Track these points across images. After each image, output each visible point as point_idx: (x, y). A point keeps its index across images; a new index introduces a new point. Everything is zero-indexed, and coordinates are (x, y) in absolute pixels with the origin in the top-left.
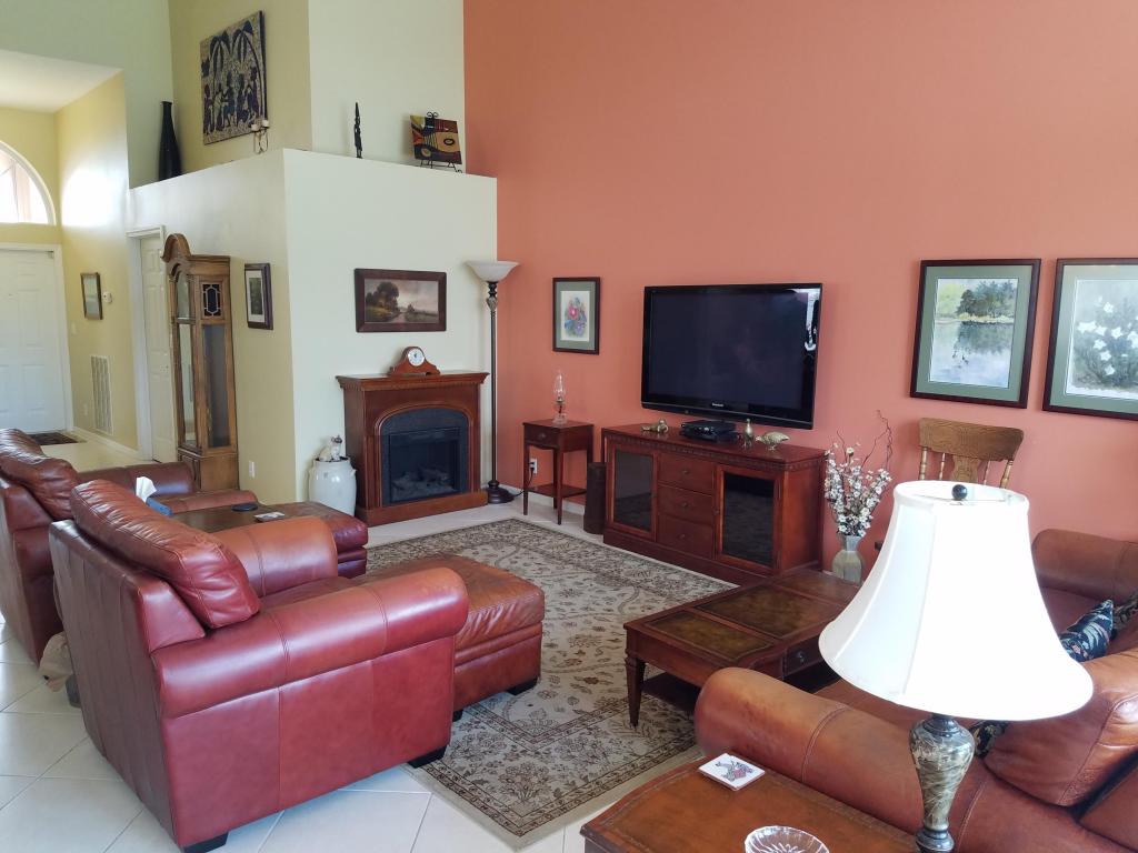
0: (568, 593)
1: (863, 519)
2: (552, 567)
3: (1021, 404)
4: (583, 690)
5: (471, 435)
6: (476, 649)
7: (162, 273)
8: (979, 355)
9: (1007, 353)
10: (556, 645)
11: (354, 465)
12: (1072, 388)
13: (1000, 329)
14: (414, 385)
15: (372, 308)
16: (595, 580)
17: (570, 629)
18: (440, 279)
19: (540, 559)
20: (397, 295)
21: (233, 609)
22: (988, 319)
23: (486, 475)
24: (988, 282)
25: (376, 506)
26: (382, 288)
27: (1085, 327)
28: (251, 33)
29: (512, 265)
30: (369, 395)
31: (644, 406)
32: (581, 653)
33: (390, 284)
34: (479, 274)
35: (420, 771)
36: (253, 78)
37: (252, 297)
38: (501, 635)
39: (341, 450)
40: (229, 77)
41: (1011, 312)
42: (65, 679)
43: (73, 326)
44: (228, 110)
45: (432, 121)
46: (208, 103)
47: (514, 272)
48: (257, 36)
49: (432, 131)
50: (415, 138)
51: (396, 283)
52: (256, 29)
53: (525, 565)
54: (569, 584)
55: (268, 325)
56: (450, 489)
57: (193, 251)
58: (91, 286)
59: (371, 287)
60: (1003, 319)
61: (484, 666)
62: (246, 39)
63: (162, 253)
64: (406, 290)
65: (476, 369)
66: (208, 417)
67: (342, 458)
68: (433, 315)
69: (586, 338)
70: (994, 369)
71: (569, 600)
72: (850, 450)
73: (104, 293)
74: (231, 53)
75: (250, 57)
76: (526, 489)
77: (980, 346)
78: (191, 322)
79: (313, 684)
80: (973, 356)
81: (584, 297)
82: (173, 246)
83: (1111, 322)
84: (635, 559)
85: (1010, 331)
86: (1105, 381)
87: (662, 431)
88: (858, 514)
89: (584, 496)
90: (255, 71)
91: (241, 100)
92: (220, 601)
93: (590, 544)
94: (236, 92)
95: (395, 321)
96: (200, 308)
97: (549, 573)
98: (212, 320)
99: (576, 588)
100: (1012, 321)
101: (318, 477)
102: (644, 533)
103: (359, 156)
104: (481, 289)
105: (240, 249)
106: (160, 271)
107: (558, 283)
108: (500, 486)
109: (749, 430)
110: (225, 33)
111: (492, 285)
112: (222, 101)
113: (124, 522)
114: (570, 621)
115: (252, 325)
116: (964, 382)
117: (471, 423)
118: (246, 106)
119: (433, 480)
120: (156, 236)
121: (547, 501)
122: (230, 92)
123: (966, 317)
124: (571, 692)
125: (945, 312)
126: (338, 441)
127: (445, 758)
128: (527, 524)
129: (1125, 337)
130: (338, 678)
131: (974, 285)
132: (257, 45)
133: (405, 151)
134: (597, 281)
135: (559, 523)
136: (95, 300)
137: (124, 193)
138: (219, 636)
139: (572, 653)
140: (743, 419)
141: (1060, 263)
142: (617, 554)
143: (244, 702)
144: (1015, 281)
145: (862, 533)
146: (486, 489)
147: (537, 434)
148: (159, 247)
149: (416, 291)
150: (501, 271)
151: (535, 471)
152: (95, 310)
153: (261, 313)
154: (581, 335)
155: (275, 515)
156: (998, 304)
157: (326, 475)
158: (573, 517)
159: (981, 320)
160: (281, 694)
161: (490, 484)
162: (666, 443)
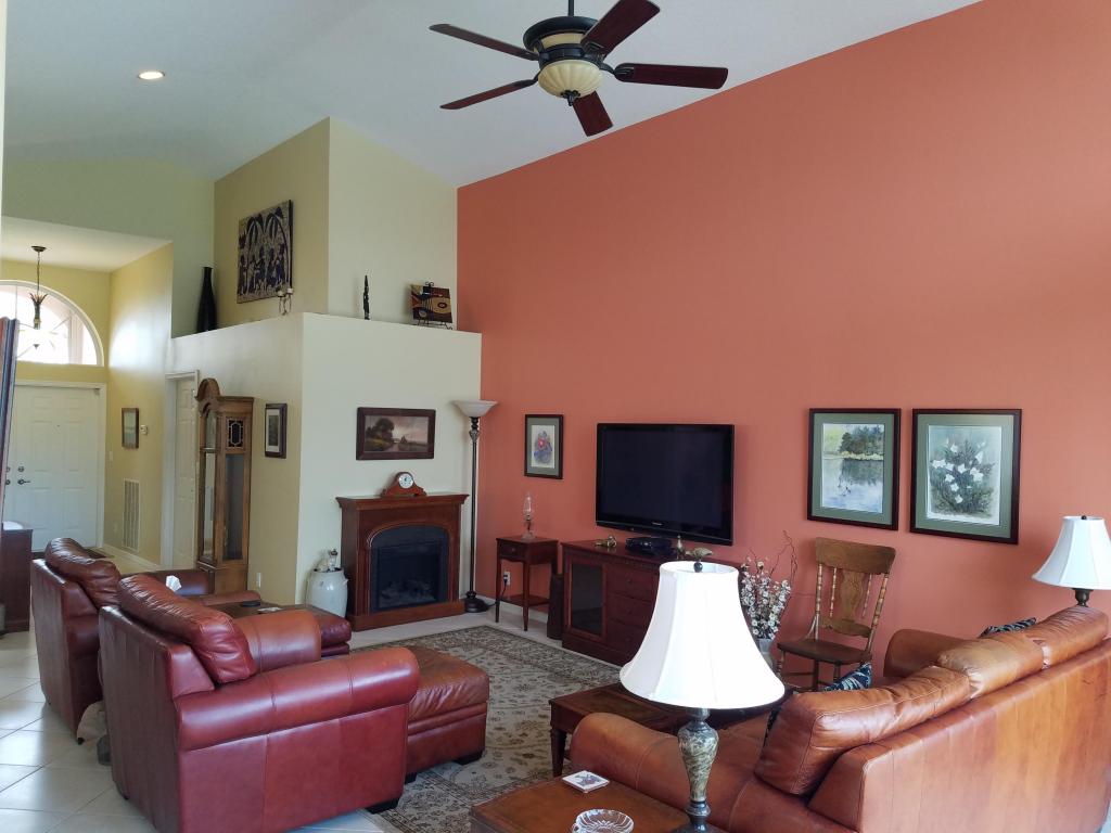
0: (522, 688)
1: (771, 623)
2: (512, 666)
3: (894, 527)
4: (521, 763)
5: (451, 549)
6: (428, 722)
7: (194, 409)
8: (858, 486)
9: (880, 485)
10: (504, 729)
11: (347, 575)
12: (932, 514)
13: (873, 464)
14: (404, 505)
15: (370, 440)
16: (549, 677)
17: (518, 716)
18: (430, 415)
19: (503, 660)
20: (393, 428)
21: (237, 669)
22: (863, 456)
23: (463, 587)
24: (862, 427)
25: (364, 612)
26: (380, 423)
27: (939, 464)
28: (282, 217)
29: (489, 404)
30: (363, 513)
31: (599, 524)
32: (524, 734)
33: (387, 420)
34: (464, 410)
35: (376, 816)
36: (282, 252)
37: (270, 432)
38: (452, 711)
39: (337, 561)
40: (262, 250)
41: (881, 451)
42: (96, 741)
43: (111, 453)
44: (259, 276)
45: (429, 290)
46: (242, 270)
47: (492, 411)
48: (286, 220)
49: (429, 297)
50: (414, 302)
51: (392, 419)
52: (286, 214)
53: (489, 664)
54: (525, 680)
55: (282, 455)
56: (432, 598)
57: (223, 393)
58: (130, 420)
59: (371, 423)
60: (876, 457)
61: (435, 737)
62: (277, 222)
63: (195, 393)
64: (401, 425)
65: (459, 492)
66: (224, 534)
67: (337, 569)
68: (423, 445)
69: (552, 465)
70: (870, 498)
71: (523, 693)
72: (760, 564)
73: (142, 426)
74: (264, 232)
75: (279, 235)
76: (499, 598)
77: (859, 479)
78: (217, 452)
79: (292, 735)
80: (853, 487)
81: (550, 430)
82: (206, 389)
83: (956, 460)
84: (588, 661)
85: (881, 466)
86: (956, 508)
87: (612, 546)
88: (768, 619)
89: (547, 605)
90: (283, 247)
91: (270, 269)
92: (227, 663)
93: (550, 648)
94: (267, 265)
95: (390, 450)
96: (225, 440)
97: (509, 671)
98: (235, 450)
99: (530, 683)
100: (882, 458)
101: (316, 586)
102: (595, 637)
103: (367, 318)
104: (465, 422)
105: (262, 392)
106: (192, 409)
107: (529, 419)
108: (477, 597)
109: (680, 545)
110: (260, 215)
111: (475, 420)
112: (255, 269)
113: (159, 604)
114: (520, 710)
115: (268, 454)
116: (849, 508)
117: (452, 539)
118: (274, 274)
119: (416, 590)
120: (192, 379)
121: (517, 610)
122: (262, 262)
123: (846, 454)
124: (510, 764)
125: (830, 450)
126: (334, 553)
127: (398, 809)
128: (496, 631)
129: (968, 472)
130: (314, 731)
131: (851, 429)
132: (286, 227)
133: (406, 312)
134: (561, 418)
135: (526, 630)
136: (134, 431)
137: (166, 342)
138: (225, 690)
139: (516, 736)
140: (675, 535)
141: (916, 412)
142: (572, 656)
143: (240, 744)
144: (881, 426)
145: (772, 636)
146: (464, 600)
147: (509, 549)
148: (194, 388)
149: (408, 426)
150: (482, 408)
151: (508, 583)
152: (132, 441)
153: (276, 444)
154: (548, 462)
155: (274, 609)
156: (870, 444)
157: (322, 584)
158: (537, 624)
159: (858, 457)
160: (268, 740)
161: (468, 594)
162: (614, 556)
